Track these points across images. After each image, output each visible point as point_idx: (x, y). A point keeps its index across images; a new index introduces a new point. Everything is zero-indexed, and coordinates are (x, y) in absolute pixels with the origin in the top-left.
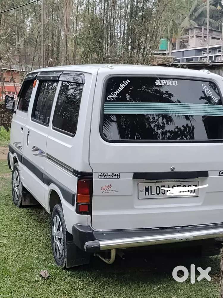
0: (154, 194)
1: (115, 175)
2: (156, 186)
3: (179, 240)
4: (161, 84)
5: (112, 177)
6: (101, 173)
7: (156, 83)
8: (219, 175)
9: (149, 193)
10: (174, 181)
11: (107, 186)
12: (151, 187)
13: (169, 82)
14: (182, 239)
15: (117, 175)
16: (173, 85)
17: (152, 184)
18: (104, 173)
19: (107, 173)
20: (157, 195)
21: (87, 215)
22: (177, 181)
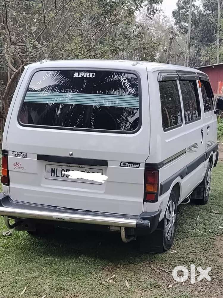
0: (59, 176)
1: (23, 154)
2: (62, 169)
3: (57, 219)
4: (79, 76)
5: (21, 156)
6: (13, 152)
7: (74, 75)
8: (120, 166)
9: (54, 174)
10: (79, 167)
11: (17, 163)
12: (57, 169)
13: (87, 74)
14: (59, 219)
15: (24, 155)
16: (90, 77)
17: (58, 167)
18: (15, 152)
19: (17, 152)
20: (61, 177)
21: (6, 186)
22: (82, 167)
